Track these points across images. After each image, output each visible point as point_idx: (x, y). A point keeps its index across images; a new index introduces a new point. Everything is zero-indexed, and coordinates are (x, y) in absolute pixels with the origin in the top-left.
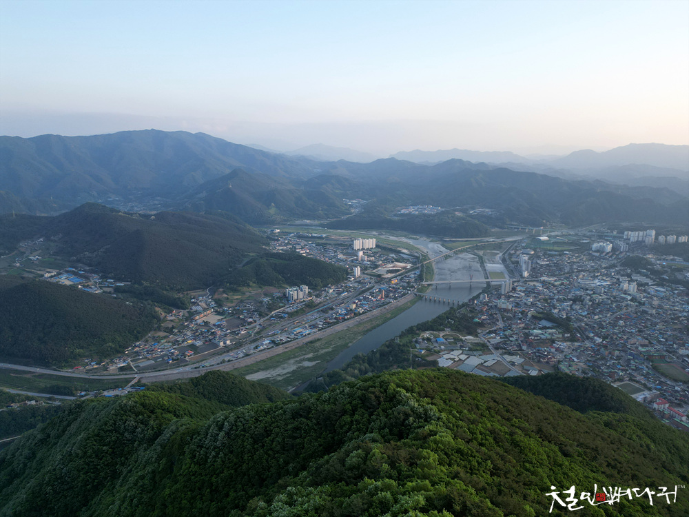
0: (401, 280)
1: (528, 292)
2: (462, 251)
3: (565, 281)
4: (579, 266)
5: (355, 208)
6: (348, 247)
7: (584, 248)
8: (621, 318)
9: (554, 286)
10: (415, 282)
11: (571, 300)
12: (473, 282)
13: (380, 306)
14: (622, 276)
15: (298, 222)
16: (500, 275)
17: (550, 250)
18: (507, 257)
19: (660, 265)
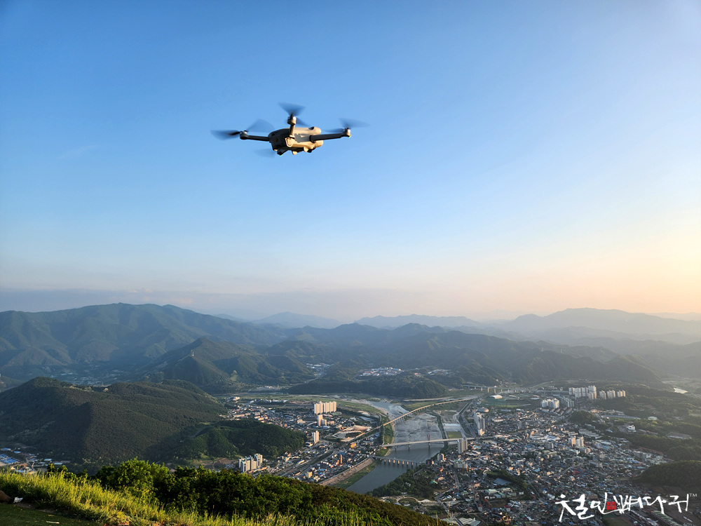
0: (360, 443)
1: (484, 451)
2: (420, 412)
3: (519, 439)
4: (531, 423)
5: (319, 372)
6: (308, 412)
7: (535, 405)
8: (571, 474)
9: (508, 443)
10: (375, 445)
11: (524, 456)
12: (431, 443)
13: (338, 473)
14: (570, 431)
15: (260, 388)
16: (457, 434)
17: (503, 408)
18: (463, 416)
19: (603, 419)
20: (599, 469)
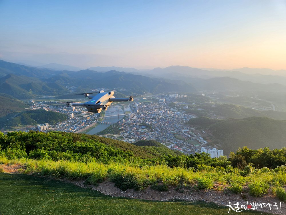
0: (91, 117)
1: (138, 117)
2: (115, 105)
4: (155, 107)
5: (72, 90)
7: (156, 101)
8: (166, 123)
9: (147, 114)
10: (97, 117)
11: (152, 118)
13: (82, 128)
14: (168, 109)
15: (44, 97)
16: (129, 112)
17: (146, 102)
18: (131, 105)
19: (179, 105)
20: (175, 121)
